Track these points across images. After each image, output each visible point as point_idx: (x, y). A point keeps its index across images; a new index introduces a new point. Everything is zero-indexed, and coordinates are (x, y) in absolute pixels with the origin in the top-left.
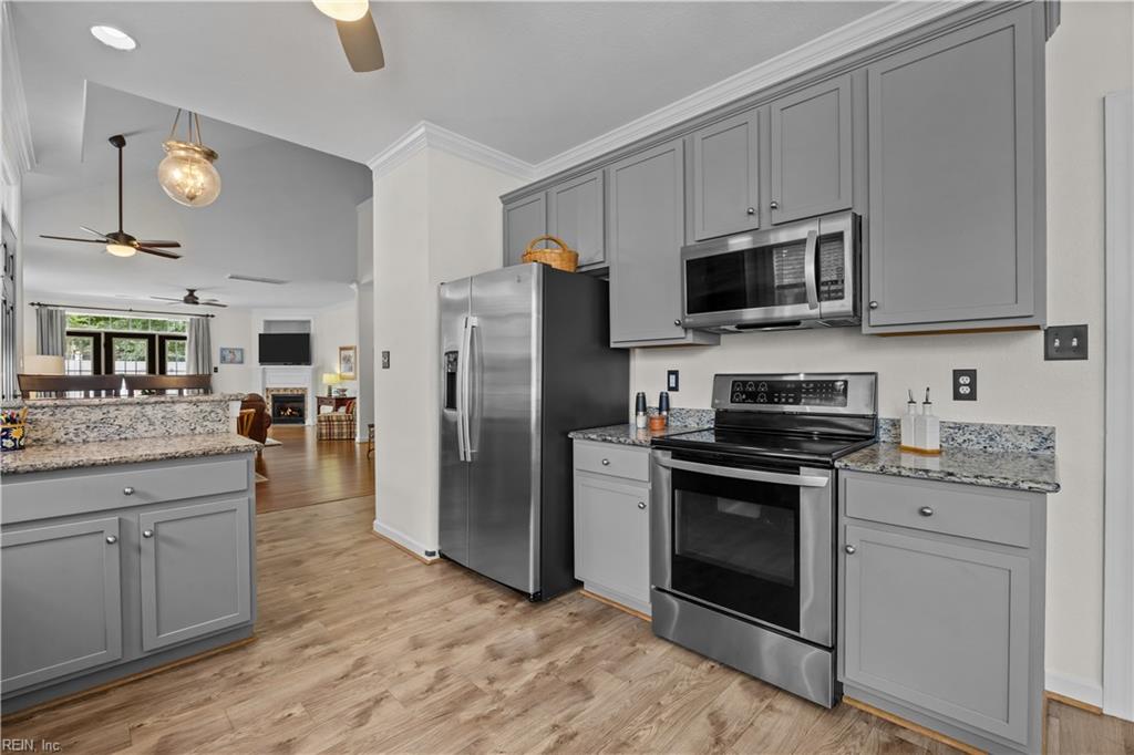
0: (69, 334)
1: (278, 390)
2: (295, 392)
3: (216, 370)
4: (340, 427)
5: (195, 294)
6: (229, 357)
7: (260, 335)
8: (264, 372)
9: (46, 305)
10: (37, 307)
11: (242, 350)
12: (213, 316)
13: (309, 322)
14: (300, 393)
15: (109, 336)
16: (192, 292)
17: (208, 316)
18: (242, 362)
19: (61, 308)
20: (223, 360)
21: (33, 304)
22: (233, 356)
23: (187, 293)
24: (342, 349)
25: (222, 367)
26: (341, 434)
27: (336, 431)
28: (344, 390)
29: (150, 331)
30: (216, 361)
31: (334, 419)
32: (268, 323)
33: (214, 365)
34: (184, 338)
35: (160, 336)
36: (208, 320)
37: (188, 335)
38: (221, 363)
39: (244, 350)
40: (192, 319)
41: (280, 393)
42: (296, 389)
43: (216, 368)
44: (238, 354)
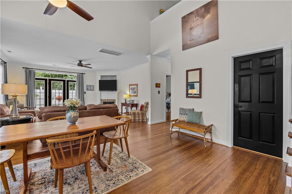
0: (37, 79)
1: (105, 100)
2: (111, 101)
3: (85, 93)
4: (139, 117)
5: (82, 62)
6: (89, 88)
7: (99, 80)
8: (101, 94)
9: (29, 68)
10: (25, 69)
11: (93, 86)
12: (84, 74)
13: (116, 76)
14: (113, 101)
15: (50, 80)
16: (80, 61)
17: (83, 73)
18: (93, 90)
19: (34, 70)
20: (87, 89)
21: (24, 68)
22: (91, 88)
23: (79, 62)
24: (130, 85)
25: (87, 92)
26: (139, 120)
27: (137, 118)
28: (134, 101)
29: (63, 79)
30: (85, 90)
31: (136, 113)
32: (102, 76)
33: (85, 91)
34: (75, 81)
35: (67, 81)
36: (83, 75)
37: (76, 80)
38: (87, 90)
39: (94, 86)
40: (77, 75)
41: (106, 101)
42: (111, 100)
43: (85, 92)
44: (92, 87)
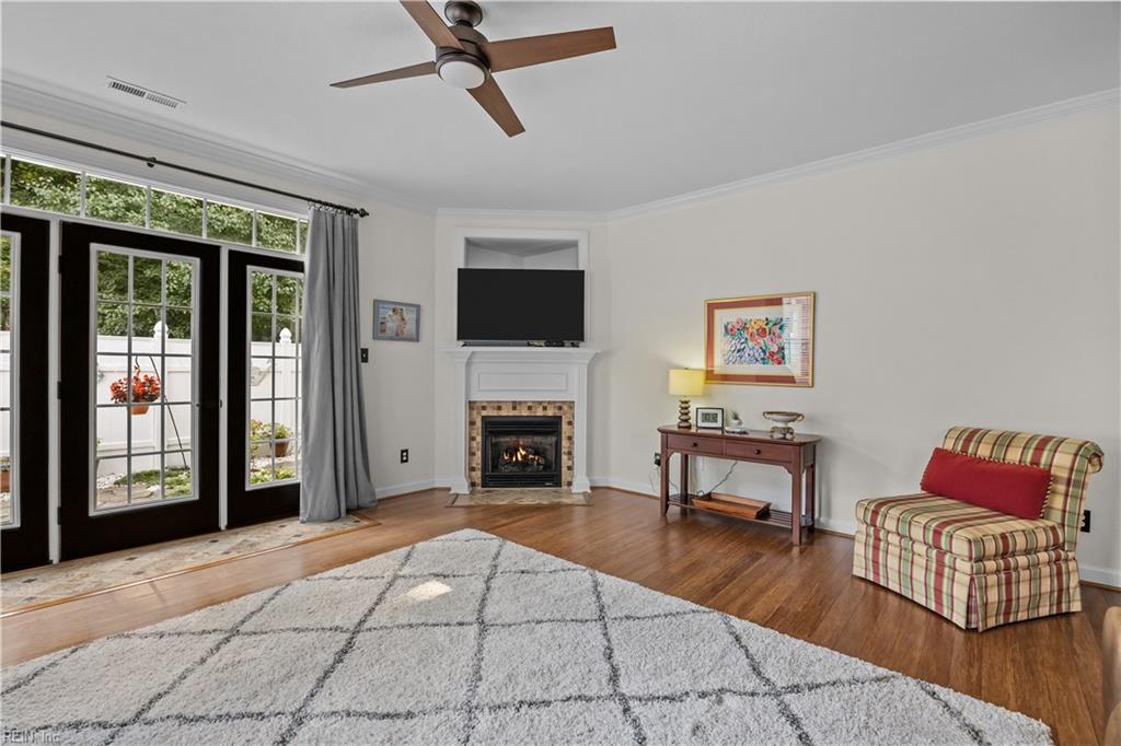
1: (497, 405)
2: (540, 413)
3: (364, 355)
4: (1034, 573)
6: (392, 324)
7: (459, 270)
8: (468, 362)
11: (417, 308)
12: (363, 214)
13: (573, 244)
14: (550, 413)
17: (350, 211)
18: (416, 339)
20: (380, 331)
22: (401, 322)
24: (714, 306)
26: (1035, 599)
29: (205, 239)
30: (366, 339)
33: (363, 343)
34: (296, 266)
35: (232, 254)
36: (355, 222)
37: (306, 259)
38: (375, 337)
39: (423, 308)
40: (317, 212)
41: (503, 413)
42: (540, 403)
43: (365, 351)
44: (410, 316)
